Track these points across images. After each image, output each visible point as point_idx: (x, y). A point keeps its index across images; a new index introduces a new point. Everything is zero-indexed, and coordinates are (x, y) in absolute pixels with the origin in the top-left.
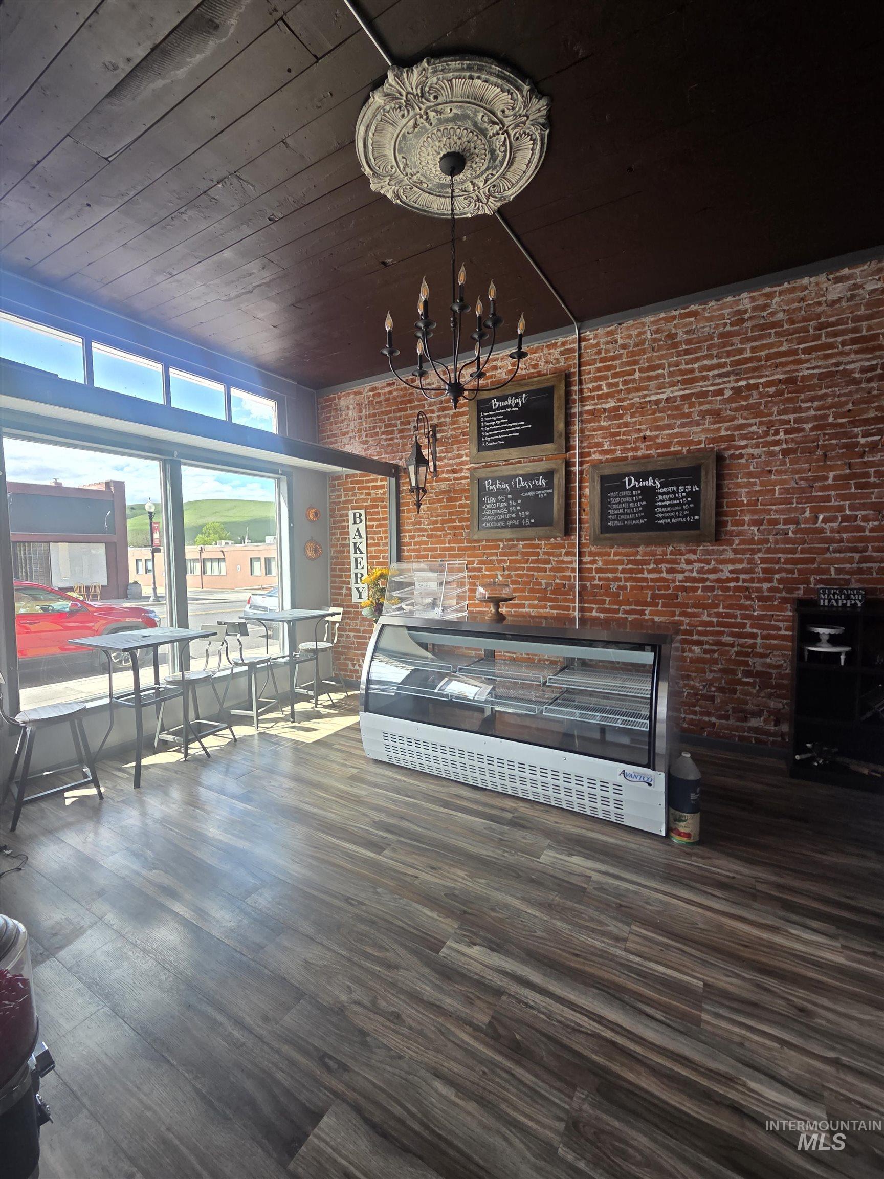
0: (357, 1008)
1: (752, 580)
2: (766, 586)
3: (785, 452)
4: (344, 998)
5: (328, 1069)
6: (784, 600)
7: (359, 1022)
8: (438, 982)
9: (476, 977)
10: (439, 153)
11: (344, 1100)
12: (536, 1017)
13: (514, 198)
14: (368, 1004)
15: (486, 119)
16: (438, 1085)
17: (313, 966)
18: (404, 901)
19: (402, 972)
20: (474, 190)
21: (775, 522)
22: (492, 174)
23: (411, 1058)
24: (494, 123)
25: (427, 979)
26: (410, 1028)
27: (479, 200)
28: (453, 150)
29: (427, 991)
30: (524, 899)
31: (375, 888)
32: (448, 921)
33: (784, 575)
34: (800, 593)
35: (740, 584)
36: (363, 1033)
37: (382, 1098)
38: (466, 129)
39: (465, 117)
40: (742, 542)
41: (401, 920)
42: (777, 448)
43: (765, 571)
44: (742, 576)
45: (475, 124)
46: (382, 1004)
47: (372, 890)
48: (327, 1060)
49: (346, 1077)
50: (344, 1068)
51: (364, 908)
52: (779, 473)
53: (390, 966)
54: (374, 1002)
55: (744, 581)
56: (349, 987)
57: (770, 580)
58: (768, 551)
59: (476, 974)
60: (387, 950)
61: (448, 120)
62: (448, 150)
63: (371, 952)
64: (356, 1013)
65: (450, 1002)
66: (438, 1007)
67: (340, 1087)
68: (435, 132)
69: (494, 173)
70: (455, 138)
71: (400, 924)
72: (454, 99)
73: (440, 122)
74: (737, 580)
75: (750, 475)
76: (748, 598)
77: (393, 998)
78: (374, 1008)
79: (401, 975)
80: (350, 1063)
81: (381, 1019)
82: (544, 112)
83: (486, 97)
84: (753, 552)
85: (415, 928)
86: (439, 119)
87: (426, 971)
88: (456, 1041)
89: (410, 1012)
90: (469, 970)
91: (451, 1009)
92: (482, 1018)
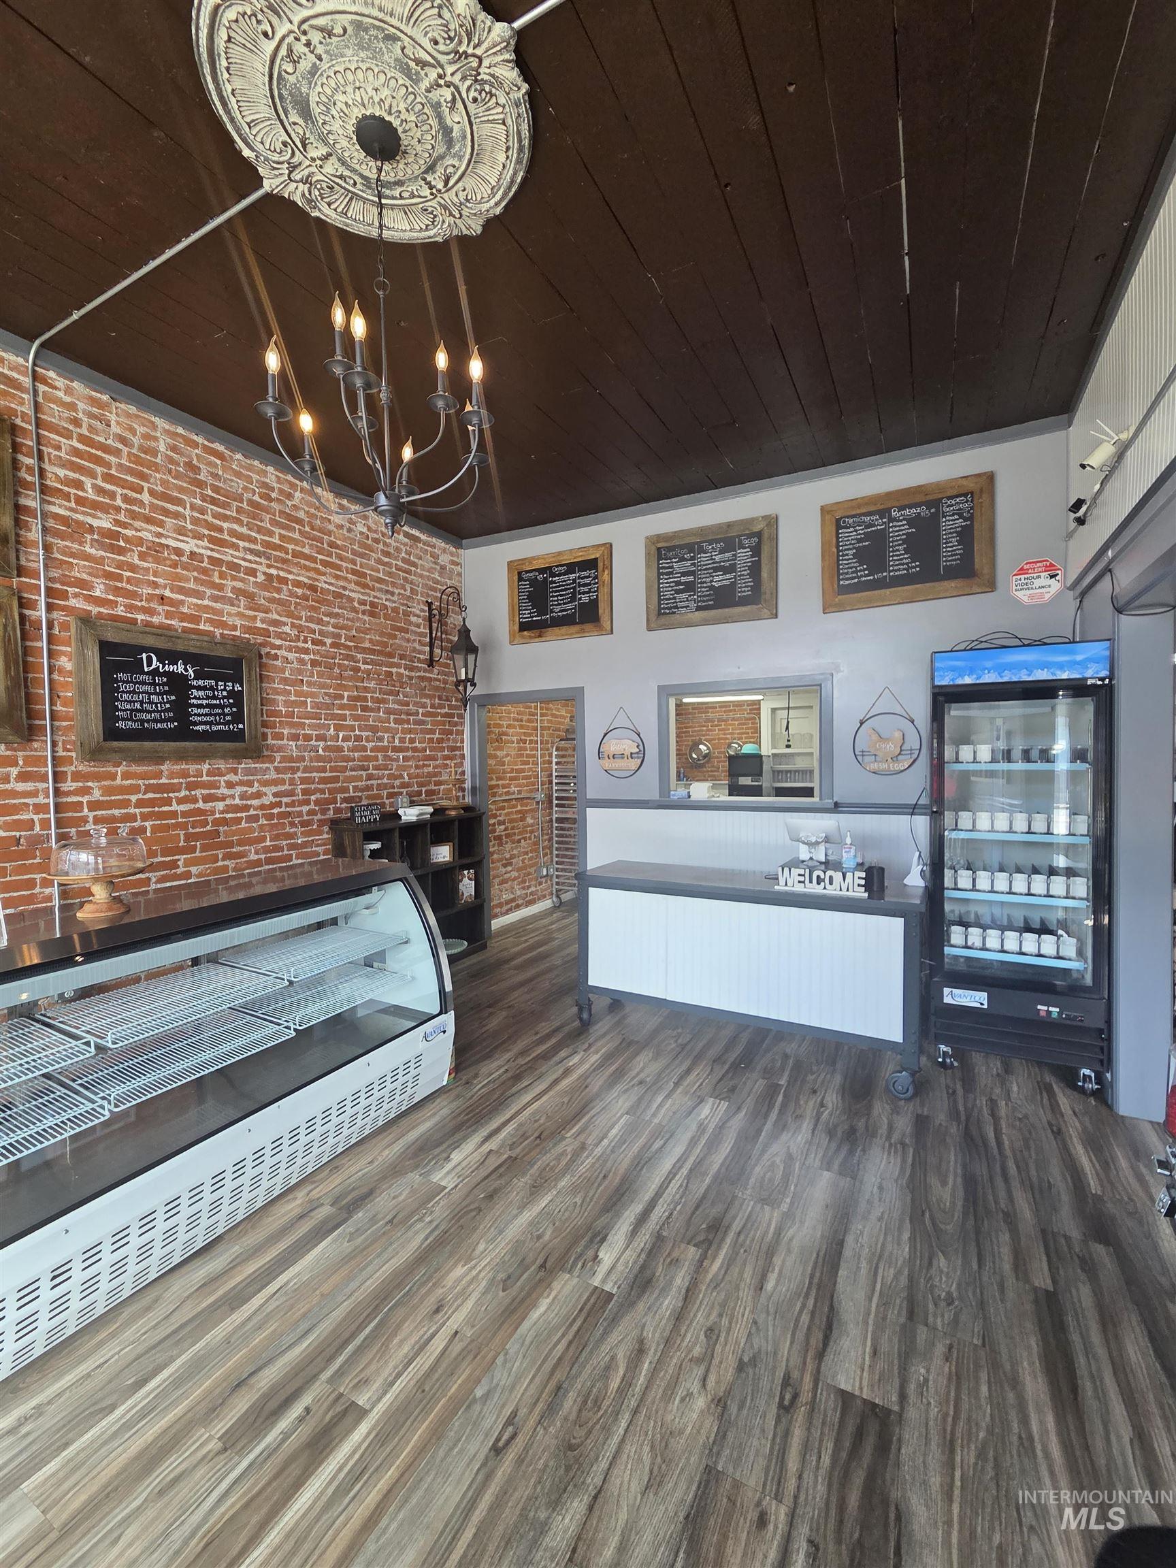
0: (712, 1381)
1: (292, 804)
2: (305, 809)
3: (314, 663)
4: (700, 1403)
5: (795, 1396)
6: (322, 823)
7: (729, 1374)
8: (657, 1292)
9: (643, 1256)
10: (390, 114)
11: (818, 1371)
12: (680, 1212)
13: (318, 219)
14: (703, 1368)
15: (450, 170)
16: (770, 1285)
17: (656, 1469)
18: (512, 1347)
19: (648, 1333)
20: (313, 160)
21: (308, 738)
22: (355, 184)
23: (752, 1312)
24: (446, 183)
25: (653, 1304)
26: (721, 1315)
27: (293, 168)
28: (402, 136)
29: (669, 1303)
30: (522, 1207)
31: (475, 1401)
32: (556, 1285)
33: (318, 795)
34: (330, 814)
35: (283, 809)
36: (741, 1367)
37: (800, 1335)
38: (433, 147)
39: (450, 143)
40: (284, 759)
41: (559, 1341)
42: (306, 657)
43: (305, 792)
44: (285, 800)
45: (441, 157)
46: (697, 1351)
47: (477, 1408)
48: (786, 1403)
49: (795, 1374)
50: (786, 1381)
51: (523, 1412)
52: (310, 684)
53: (640, 1350)
54: (698, 1361)
55: (287, 805)
56: (683, 1400)
57: (307, 802)
58: (306, 770)
59: (639, 1255)
60: (613, 1358)
61: (440, 117)
62: (400, 130)
63: (618, 1380)
64: (718, 1382)
65: (681, 1279)
66: (688, 1291)
67: (808, 1378)
68: (419, 99)
69: (358, 186)
70: (419, 135)
71: (561, 1347)
72: (475, 127)
73: (436, 106)
74: (279, 804)
75: (285, 681)
76: (292, 824)
77: (689, 1336)
78: (707, 1359)
79: (653, 1334)
80: (780, 1374)
81: (718, 1348)
82: (465, 232)
83: (480, 165)
84: (294, 770)
85: (571, 1325)
86: (439, 104)
87: (641, 1306)
88: (723, 1272)
89: (700, 1318)
90: (635, 1262)
91: (688, 1278)
92: (692, 1252)
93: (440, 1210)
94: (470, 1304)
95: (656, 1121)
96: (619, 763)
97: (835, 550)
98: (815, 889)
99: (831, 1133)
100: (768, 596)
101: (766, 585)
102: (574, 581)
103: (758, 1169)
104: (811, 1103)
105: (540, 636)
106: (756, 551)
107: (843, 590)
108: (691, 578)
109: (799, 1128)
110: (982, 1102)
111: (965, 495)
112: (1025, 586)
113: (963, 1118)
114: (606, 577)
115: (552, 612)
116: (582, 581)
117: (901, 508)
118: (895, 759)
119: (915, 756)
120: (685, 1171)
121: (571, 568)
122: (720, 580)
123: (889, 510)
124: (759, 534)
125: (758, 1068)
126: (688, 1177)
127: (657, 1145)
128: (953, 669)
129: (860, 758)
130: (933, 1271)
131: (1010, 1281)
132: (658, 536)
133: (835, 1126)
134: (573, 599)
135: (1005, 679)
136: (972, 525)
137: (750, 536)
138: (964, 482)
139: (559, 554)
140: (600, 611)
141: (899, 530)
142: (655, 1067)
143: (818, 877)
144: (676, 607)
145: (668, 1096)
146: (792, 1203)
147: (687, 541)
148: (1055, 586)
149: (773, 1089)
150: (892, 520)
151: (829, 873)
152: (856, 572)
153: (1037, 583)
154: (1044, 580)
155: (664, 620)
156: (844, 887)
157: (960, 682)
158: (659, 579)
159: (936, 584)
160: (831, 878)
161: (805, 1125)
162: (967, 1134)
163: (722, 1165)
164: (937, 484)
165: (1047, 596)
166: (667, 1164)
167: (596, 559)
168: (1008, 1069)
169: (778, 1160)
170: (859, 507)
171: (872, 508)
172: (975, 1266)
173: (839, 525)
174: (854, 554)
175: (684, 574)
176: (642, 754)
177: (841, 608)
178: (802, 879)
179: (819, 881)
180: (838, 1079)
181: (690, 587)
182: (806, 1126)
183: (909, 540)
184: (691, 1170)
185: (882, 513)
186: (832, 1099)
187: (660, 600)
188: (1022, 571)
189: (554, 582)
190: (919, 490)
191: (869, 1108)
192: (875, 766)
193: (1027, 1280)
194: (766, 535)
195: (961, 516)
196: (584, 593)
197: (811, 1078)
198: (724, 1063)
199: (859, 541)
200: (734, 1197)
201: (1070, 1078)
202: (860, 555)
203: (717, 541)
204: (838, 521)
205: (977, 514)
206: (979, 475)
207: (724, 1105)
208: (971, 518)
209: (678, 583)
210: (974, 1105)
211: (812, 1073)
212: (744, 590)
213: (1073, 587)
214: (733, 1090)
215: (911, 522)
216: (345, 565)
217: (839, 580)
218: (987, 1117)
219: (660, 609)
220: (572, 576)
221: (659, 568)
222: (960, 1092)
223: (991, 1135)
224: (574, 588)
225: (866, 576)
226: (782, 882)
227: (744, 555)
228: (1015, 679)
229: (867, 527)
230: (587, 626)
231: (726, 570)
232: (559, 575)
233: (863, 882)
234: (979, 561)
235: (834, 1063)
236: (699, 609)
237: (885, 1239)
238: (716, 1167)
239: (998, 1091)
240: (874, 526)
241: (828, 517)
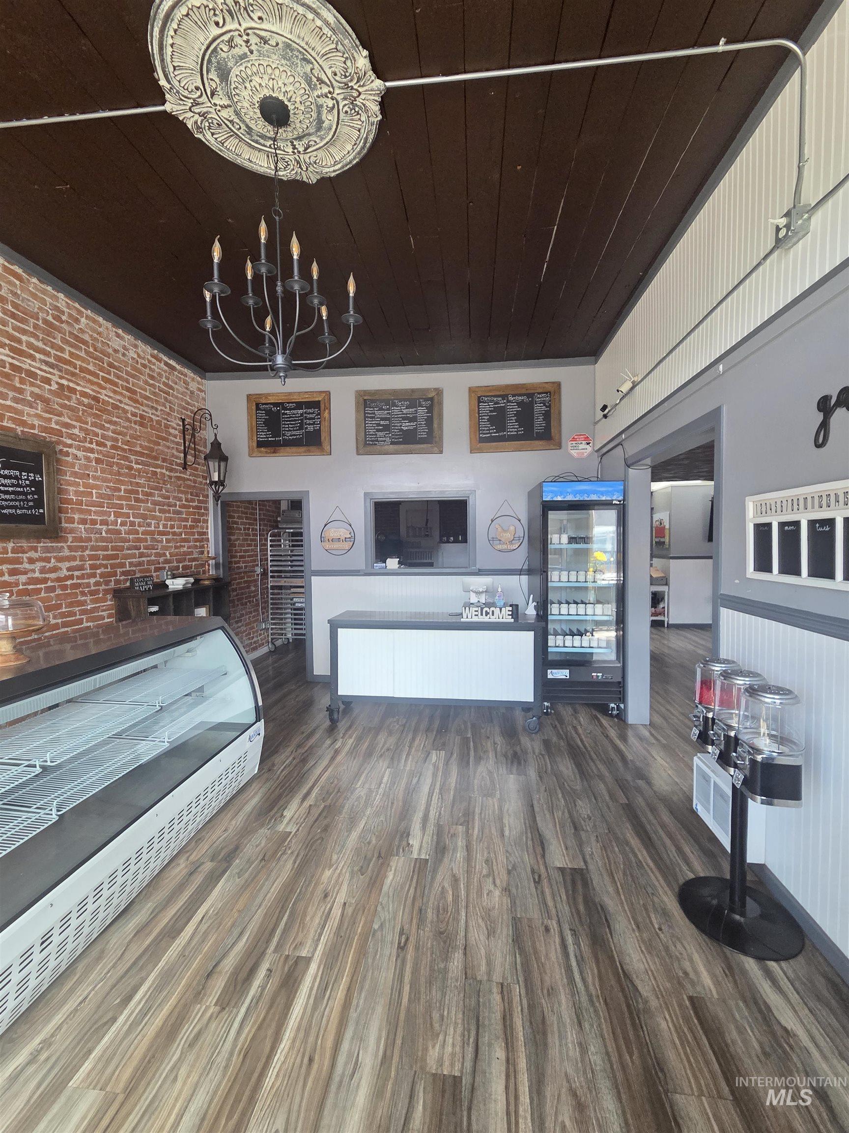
0: (498, 882)
1: (82, 577)
2: (92, 581)
3: (98, 461)
4: (497, 893)
5: (540, 876)
6: (106, 592)
7: (504, 876)
8: (451, 852)
9: (435, 837)
10: (289, 101)
11: (545, 863)
12: (445, 811)
13: (199, 140)
14: (491, 879)
15: (312, 143)
16: (507, 833)
17: (489, 927)
18: (383, 899)
19: (455, 871)
20: (215, 105)
21: (94, 522)
22: (240, 128)
23: (504, 847)
24: (306, 149)
25: (452, 857)
26: (489, 853)
27: (196, 103)
28: (292, 116)
29: (460, 855)
30: (349, 831)
31: (375, 931)
32: (393, 864)
33: (103, 570)
34: (112, 585)
35: (74, 581)
36: (509, 872)
37: (531, 850)
38: (307, 127)
39: (319, 128)
40: (75, 539)
41: (409, 890)
42: (92, 456)
43: (93, 567)
44: (76, 573)
45: (309, 134)
46: (485, 872)
47: (379, 933)
48: (537, 880)
49: (536, 867)
50: (533, 871)
51: (406, 927)
52: (95, 478)
53: (455, 880)
54: (488, 876)
55: (78, 578)
56: (488, 894)
57: (93, 575)
58: (93, 548)
59: (432, 837)
60: (443, 888)
61: (319, 113)
62: (292, 112)
63: (451, 897)
64: (501, 882)
65: (461, 843)
66: (467, 846)
67: (542, 868)
68: (310, 99)
69: (241, 131)
70: (302, 118)
71: (412, 891)
72: (339, 126)
73: (319, 107)
74: (71, 577)
75: (75, 474)
76: (83, 594)
77: (477, 867)
78: (491, 873)
79: (459, 871)
80: (529, 870)
81: (495, 868)
82: (305, 179)
83: (332, 147)
84: (84, 549)
85: (412, 880)
86: (322, 106)
87: (446, 860)
88: (481, 833)
89: (479, 858)
90: (432, 841)
91: (464, 841)
92: (460, 829)
93: (295, 845)
94: (345, 887)
95: (408, 768)
96: (336, 545)
97: (477, 415)
98: (485, 619)
99: (505, 756)
100: (437, 439)
101: (436, 432)
102: (302, 415)
103: (476, 781)
104: (489, 744)
105: (274, 452)
106: (430, 409)
107: (482, 440)
108: (387, 422)
109: (488, 757)
110: (570, 728)
111: (547, 393)
112: (575, 448)
113: (564, 737)
114: (326, 414)
115: (284, 435)
116: (308, 416)
117: (514, 396)
118: (511, 542)
119: (521, 541)
120: (437, 790)
121: (299, 405)
122: (406, 426)
123: (507, 396)
124: (432, 399)
125: (453, 730)
126: (440, 793)
127: (415, 781)
128: (552, 492)
129: (491, 542)
130: (578, 808)
131: (611, 803)
132: (365, 391)
133: (506, 753)
134: (301, 428)
135: (577, 499)
136: (550, 411)
137: (426, 400)
138: (546, 385)
139: (290, 394)
140: (322, 438)
141: (512, 408)
142: (392, 741)
143: (486, 611)
144: (377, 441)
145: (408, 755)
146: (501, 793)
147: (386, 397)
148: (589, 449)
149: (465, 742)
150: (509, 401)
151: (492, 609)
152: (489, 430)
153: (581, 446)
154: (584, 446)
155: (368, 448)
156: (501, 617)
157: (555, 499)
158: (365, 421)
159: (532, 442)
160: (493, 611)
161: (490, 756)
162: (569, 745)
163: (456, 782)
164: (532, 384)
165: (585, 454)
166: (425, 789)
167: (319, 402)
168: (576, 711)
169: (484, 774)
170: (490, 391)
171: (498, 393)
172: (594, 801)
173: (479, 400)
174: (488, 419)
175: (382, 419)
176: (352, 539)
177: (480, 451)
178: (477, 613)
179: (487, 613)
180: (497, 730)
181: (386, 428)
182: (491, 755)
183: (517, 414)
184: (441, 789)
185: (504, 397)
186: (499, 739)
187: (366, 435)
188: (574, 439)
189: (286, 414)
190: (522, 386)
191: (519, 741)
192: (500, 547)
193: (617, 801)
194: (436, 400)
195: (545, 405)
196: (309, 424)
197: (482, 731)
198: (432, 731)
199: (491, 411)
200: (470, 797)
201: (604, 709)
202: (491, 420)
203: (405, 400)
204: (479, 398)
205: (552, 406)
206: (553, 383)
207: (443, 753)
208: (549, 406)
209: (379, 425)
210: (567, 730)
211: (483, 729)
212: (422, 434)
213: (597, 451)
214: (444, 744)
215: (519, 404)
216: (121, 382)
217: (479, 434)
218: (575, 735)
219: (366, 441)
220: (300, 411)
221: (365, 413)
222: (558, 726)
223: (579, 743)
224: (302, 420)
225: (495, 433)
226: (465, 615)
227: (422, 411)
228: (581, 499)
229: (495, 404)
230: (312, 448)
231: (411, 420)
232: (290, 409)
233: (510, 613)
234: (553, 431)
235: (492, 721)
236: (392, 443)
237: (551, 798)
238: (453, 785)
239: (575, 722)
240: (499, 403)
241: (473, 395)
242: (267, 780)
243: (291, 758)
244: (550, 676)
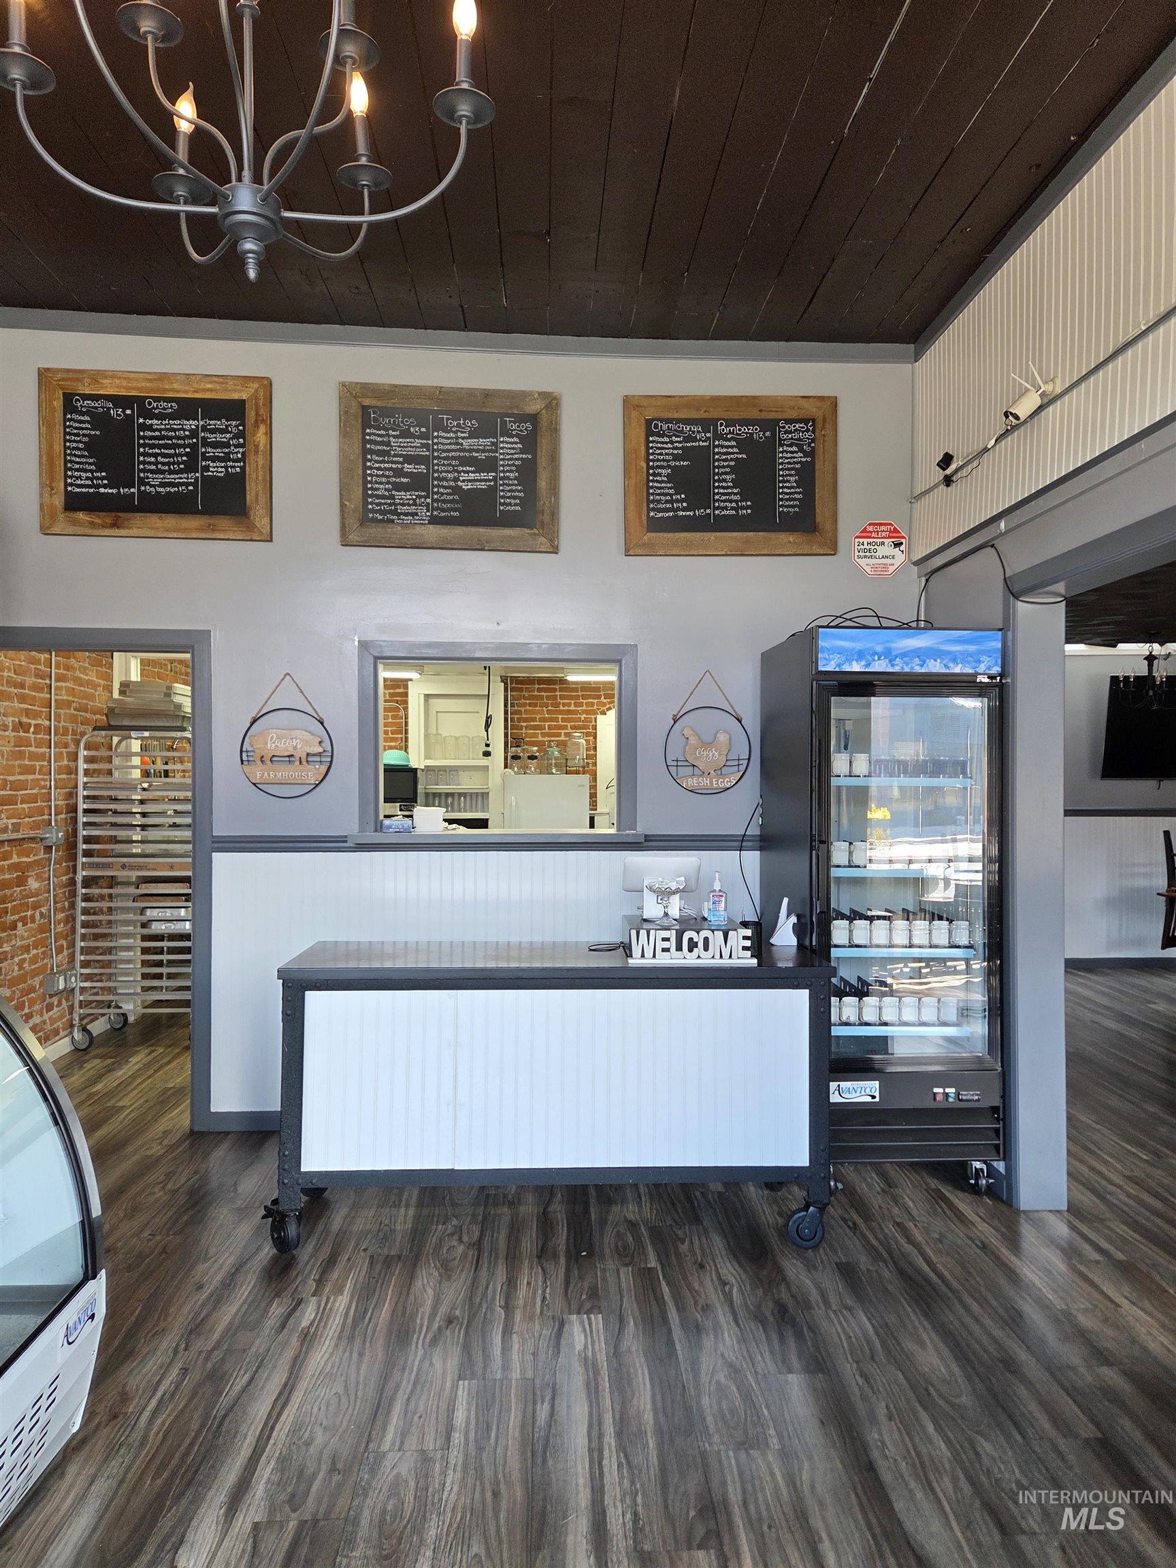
12: (647, 1507)
95: (516, 1375)
96: (284, 772)
97: (644, 465)
98: (689, 959)
99: (759, 1318)
100: (546, 518)
101: (544, 501)
102: (194, 434)
103: (705, 1401)
104: (708, 1283)
105: (115, 525)
106: (530, 443)
107: (655, 525)
108: (422, 468)
109: (717, 1327)
110: (890, 1229)
111: (806, 421)
112: (869, 553)
113: (885, 1255)
114: (260, 436)
115: (142, 482)
116: (212, 438)
117: (730, 423)
119: (743, 768)
120: (610, 1440)
121: (187, 408)
122: (470, 480)
123: (714, 422)
124: (534, 418)
125: (607, 1251)
126: (622, 1447)
127: (543, 1412)
128: (840, 651)
129: (673, 770)
130: (986, 1461)
131: (1061, 1442)
132: (364, 386)
133: (759, 1306)
134: (191, 467)
136: (813, 463)
137: (521, 418)
138: (804, 403)
139: (163, 377)
140: (249, 497)
141: (727, 453)
142: (455, 1290)
143: (691, 940)
144: (395, 512)
145: (507, 1331)
146: (780, 1436)
147: (416, 404)
148: (899, 557)
149: (646, 1278)
150: (718, 436)
151: (704, 934)
152: (672, 502)
153: (882, 551)
154: (887, 549)
155: (373, 531)
156: (726, 953)
157: (846, 668)
158: (365, 460)
159: (773, 535)
160: (706, 940)
161: (722, 1319)
162: (901, 1273)
163: (655, 1409)
164: (774, 399)
165: (891, 569)
166: (577, 1439)
167: (241, 404)
168: (890, 1183)
169: (721, 1377)
170: (677, 408)
171: (693, 415)
172: (1019, 1438)
173: (651, 429)
174: (668, 476)
175: (409, 459)
176: (327, 759)
177: (650, 551)
178: (666, 945)
179: (692, 945)
180: (718, 1242)
181: (419, 483)
182: (723, 1316)
183: (739, 468)
184: (619, 1434)
185: (707, 424)
186: (729, 1270)
187: (365, 496)
188: (865, 533)
189: (150, 428)
190: (753, 401)
191: (779, 1270)
192: (692, 782)
193: (1076, 1436)
194: (544, 423)
195: (801, 450)
196: (214, 459)
197: (684, 1248)
198: (555, 1256)
199: (676, 458)
200: (703, 1454)
201: (958, 1175)
202: (677, 477)
203: (467, 416)
204: (648, 423)
205: (819, 452)
206: (822, 398)
207: (598, 1320)
208: (812, 454)
209: (399, 473)
210: (886, 1236)
211: (683, 1242)
212: (510, 499)
213: (917, 563)
214: (594, 1294)
215: (743, 444)
217: (649, 510)
218: (909, 1248)
219: (366, 510)
220: (191, 424)
221: (364, 442)
222: (860, 1221)
223: (925, 1268)
224: (194, 447)
225: (684, 509)
226: (636, 951)
227: (509, 448)
228: (907, 670)
229: (687, 440)
230: (223, 522)
231: (481, 466)
232: (161, 417)
233: (748, 943)
234: (821, 513)
235: (697, 1220)
236: (434, 521)
237: (911, 1439)
238: (648, 1418)
239: (896, 1211)
240: (695, 439)
241: (634, 414)
242: (111, 1451)
243: (174, 1373)
244: (835, 1098)
